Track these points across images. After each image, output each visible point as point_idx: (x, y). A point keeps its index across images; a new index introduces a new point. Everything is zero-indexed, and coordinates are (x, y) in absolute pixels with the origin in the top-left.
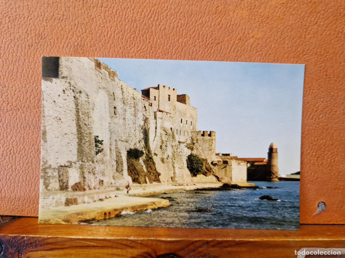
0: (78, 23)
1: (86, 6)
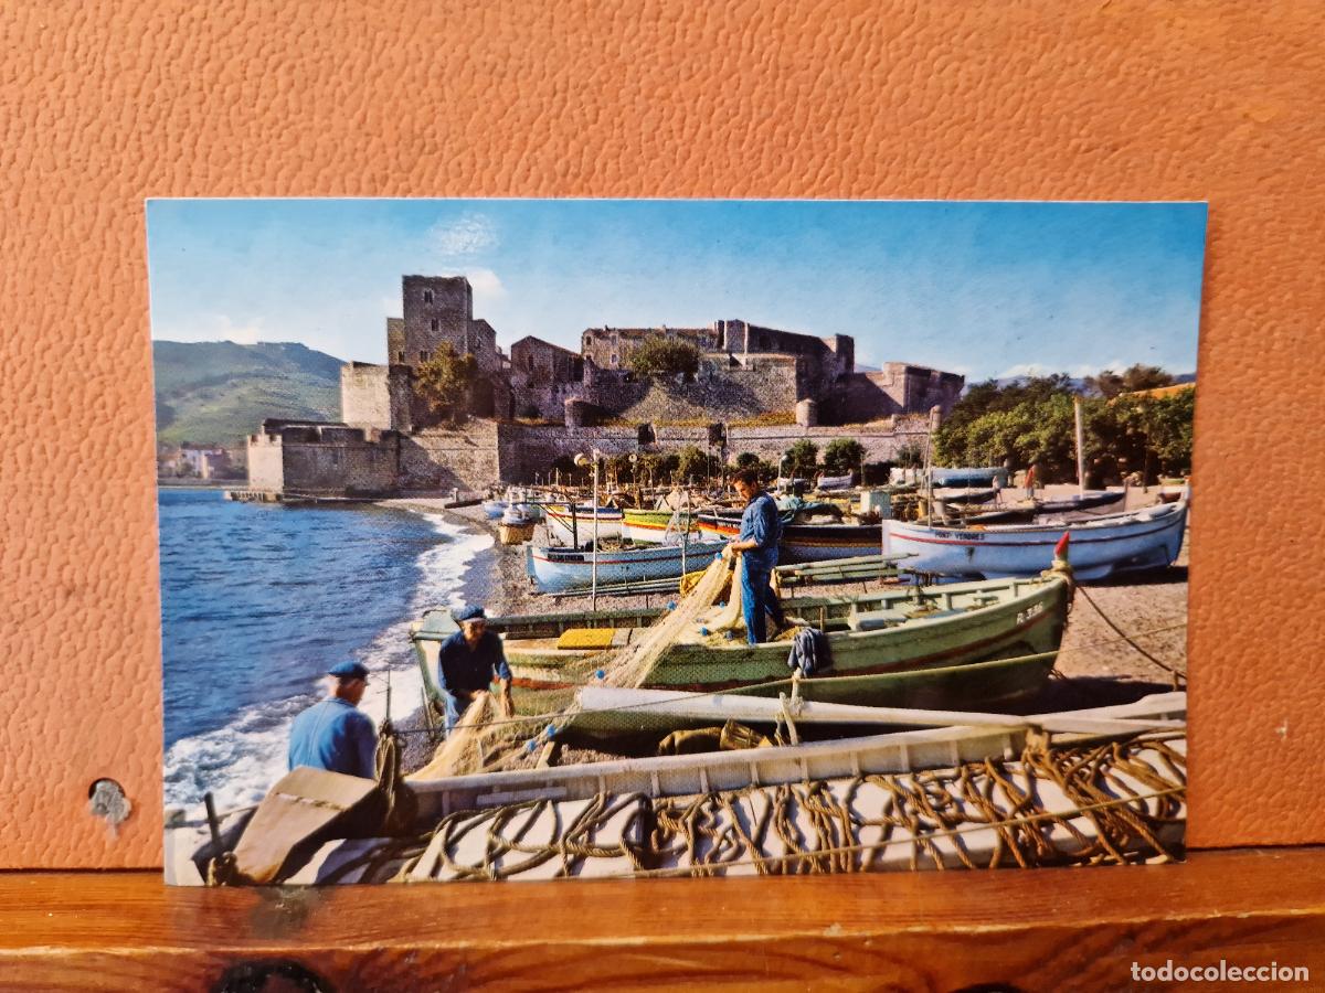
0: (567, 82)
1: (594, 16)
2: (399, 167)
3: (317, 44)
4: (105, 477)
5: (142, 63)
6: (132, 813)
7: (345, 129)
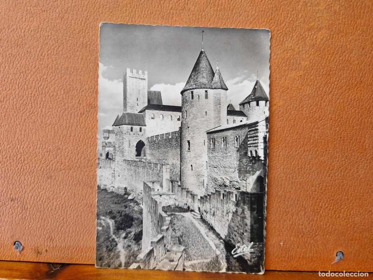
2: (87, 111)
3: (70, 85)
4: (21, 175)
5: (33, 87)
6: (23, 249)
7: (76, 102)
